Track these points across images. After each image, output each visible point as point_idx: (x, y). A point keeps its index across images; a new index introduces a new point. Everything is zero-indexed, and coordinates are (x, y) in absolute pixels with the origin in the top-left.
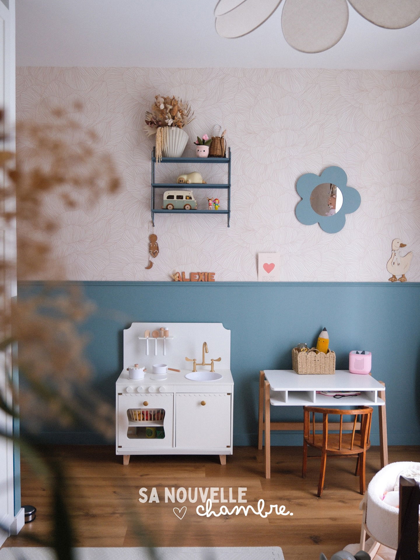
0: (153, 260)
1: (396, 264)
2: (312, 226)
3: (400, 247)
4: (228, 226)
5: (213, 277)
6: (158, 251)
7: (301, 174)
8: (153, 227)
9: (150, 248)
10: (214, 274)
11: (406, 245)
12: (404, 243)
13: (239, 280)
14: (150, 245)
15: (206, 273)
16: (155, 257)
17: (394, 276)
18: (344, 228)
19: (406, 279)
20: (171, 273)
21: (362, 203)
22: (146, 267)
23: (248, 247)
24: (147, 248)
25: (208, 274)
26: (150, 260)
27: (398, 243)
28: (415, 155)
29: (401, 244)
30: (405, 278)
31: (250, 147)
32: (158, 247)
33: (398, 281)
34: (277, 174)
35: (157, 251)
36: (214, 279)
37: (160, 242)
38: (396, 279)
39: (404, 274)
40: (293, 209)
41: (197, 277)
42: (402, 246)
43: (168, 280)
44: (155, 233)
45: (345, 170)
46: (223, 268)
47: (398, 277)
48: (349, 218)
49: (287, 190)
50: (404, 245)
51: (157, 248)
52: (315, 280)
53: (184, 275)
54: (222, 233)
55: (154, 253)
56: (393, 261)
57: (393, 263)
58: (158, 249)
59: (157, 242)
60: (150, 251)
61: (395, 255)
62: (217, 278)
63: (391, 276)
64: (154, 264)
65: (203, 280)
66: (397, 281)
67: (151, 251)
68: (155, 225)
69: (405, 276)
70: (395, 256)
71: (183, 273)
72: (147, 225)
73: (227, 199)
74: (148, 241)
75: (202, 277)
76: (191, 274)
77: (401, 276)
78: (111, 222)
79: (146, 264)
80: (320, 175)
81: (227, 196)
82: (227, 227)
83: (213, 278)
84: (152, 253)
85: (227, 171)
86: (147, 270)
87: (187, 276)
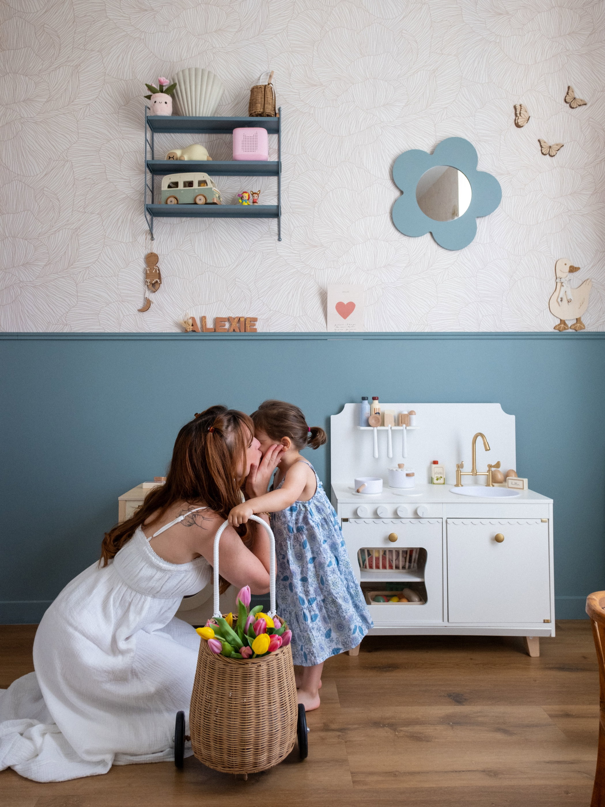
0: (151, 296)
1: (565, 300)
2: (420, 238)
3: (569, 272)
4: (279, 239)
5: (254, 325)
6: (161, 281)
7: (401, 153)
8: (152, 240)
9: (147, 275)
10: (255, 320)
11: (579, 268)
12: (576, 265)
13: (298, 330)
14: (147, 271)
15: (242, 317)
16: (154, 292)
17: (563, 322)
18: (474, 241)
19: (584, 326)
20: (181, 318)
21: (503, 199)
22: (140, 308)
23: (312, 274)
24: (141, 277)
25: (245, 320)
26: (146, 296)
27: (565, 264)
28: (591, 119)
29: (571, 267)
30: (581, 323)
31: (314, 107)
32: (159, 274)
33: (570, 330)
34: (359, 153)
35: (158, 280)
36: (256, 329)
37: (163, 266)
38: (567, 326)
39: (580, 318)
40: (388, 210)
41: (227, 326)
42: (573, 269)
43: (176, 330)
44: (155, 251)
45: (473, 144)
46: (270, 310)
47: (569, 324)
48: (482, 224)
49: (377, 178)
50: (576, 268)
51: (158, 276)
52: (427, 330)
53: (205, 322)
54: (269, 251)
55: (153, 284)
56: (560, 296)
57: (559, 300)
58: (160, 278)
59: (157, 265)
60: (146, 282)
61: (563, 286)
62: (260, 327)
63: (558, 322)
64: (152, 303)
65: (237, 330)
66: (567, 331)
67: (148, 280)
68: (155, 237)
69: (582, 320)
70: (562, 288)
71: (203, 319)
72: (143, 239)
73: (276, 194)
74: (144, 265)
75: (235, 324)
76: (218, 321)
77: (575, 321)
78: (79, 234)
79: (140, 304)
80: (432, 153)
81: (276, 190)
82: (277, 240)
83: (255, 327)
84: (149, 284)
85: (277, 148)
86: (142, 313)
87: (210, 325)
